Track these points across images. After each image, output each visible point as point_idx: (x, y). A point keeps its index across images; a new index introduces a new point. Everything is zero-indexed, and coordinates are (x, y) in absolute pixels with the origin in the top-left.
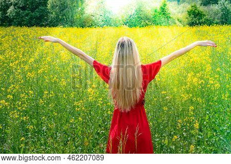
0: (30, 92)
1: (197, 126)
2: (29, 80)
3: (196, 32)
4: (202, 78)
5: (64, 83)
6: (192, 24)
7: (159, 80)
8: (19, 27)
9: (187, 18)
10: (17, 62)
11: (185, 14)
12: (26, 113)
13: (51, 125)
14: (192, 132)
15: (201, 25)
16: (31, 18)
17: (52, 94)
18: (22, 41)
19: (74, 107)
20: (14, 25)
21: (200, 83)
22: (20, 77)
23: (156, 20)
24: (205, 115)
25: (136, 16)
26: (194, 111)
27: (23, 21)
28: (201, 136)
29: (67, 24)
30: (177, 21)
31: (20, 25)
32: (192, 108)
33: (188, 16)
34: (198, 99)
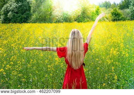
0: (23, 60)
1: (116, 77)
2: (22, 53)
3: (116, 25)
4: (118, 52)
5: (42, 55)
6: (114, 20)
7: (95, 52)
9: (111, 17)
10: (15, 44)
11: (110, 14)
12: (20, 72)
13: (34, 79)
14: (114, 81)
15: (119, 21)
16: (21, 19)
17: (34, 61)
18: (17, 32)
19: (47, 68)
20: (12, 22)
21: (117, 54)
22: (17, 52)
23: (93, 18)
24: (120, 72)
25: (82, 16)
26: (114, 70)
27: (17, 20)
28: (119, 83)
29: (42, 21)
30: (105, 19)
31: (15, 22)
32: (113, 68)
34: (117, 63)
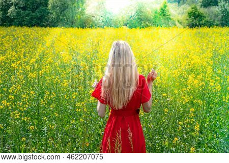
0: (32, 92)
1: (197, 128)
2: (30, 80)
3: (196, 34)
4: (202, 81)
5: (66, 84)
6: (192, 26)
7: (160, 81)
8: (20, 27)
9: (187, 20)
10: (19, 62)
11: (186, 16)
12: (27, 113)
13: (52, 126)
14: (193, 134)
15: (201, 27)
16: (32, 19)
17: (53, 94)
18: (23, 41)
19: (75, 108)
20: (15, 25)
21: (200, 85)
22: (22, 77)
23: (157, 21)
24: (205, 117)
25: (137, 17)
26: (194, 113)
27: (24, 21)
28: (202, 138)
29: (68, 24)
30: (177, 23)
31: (21, 24)
32: (192, 110)
33: (188, 18)
34: (199, 101)
